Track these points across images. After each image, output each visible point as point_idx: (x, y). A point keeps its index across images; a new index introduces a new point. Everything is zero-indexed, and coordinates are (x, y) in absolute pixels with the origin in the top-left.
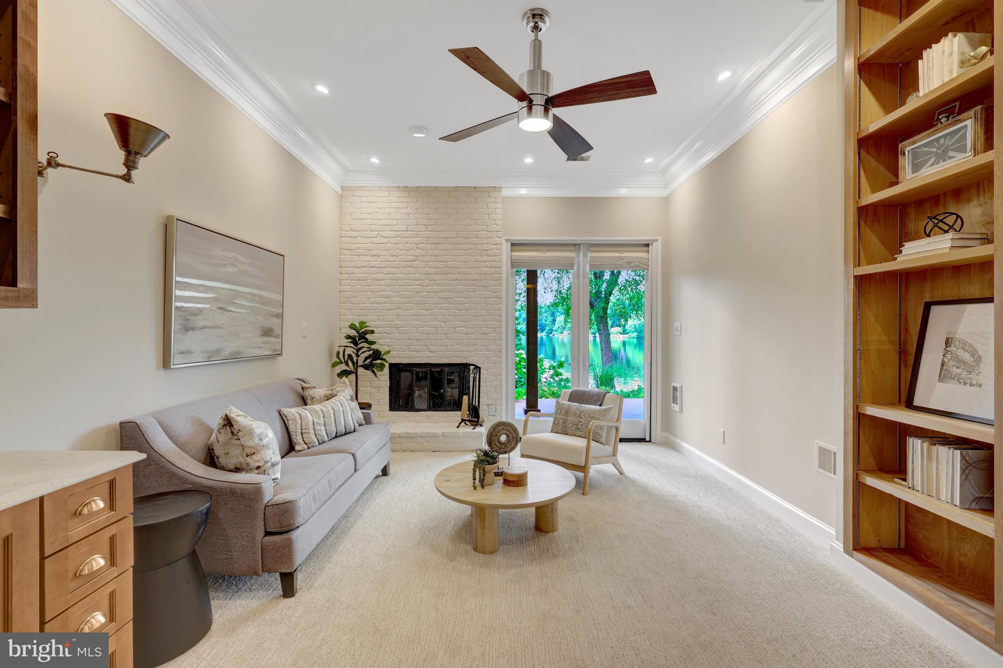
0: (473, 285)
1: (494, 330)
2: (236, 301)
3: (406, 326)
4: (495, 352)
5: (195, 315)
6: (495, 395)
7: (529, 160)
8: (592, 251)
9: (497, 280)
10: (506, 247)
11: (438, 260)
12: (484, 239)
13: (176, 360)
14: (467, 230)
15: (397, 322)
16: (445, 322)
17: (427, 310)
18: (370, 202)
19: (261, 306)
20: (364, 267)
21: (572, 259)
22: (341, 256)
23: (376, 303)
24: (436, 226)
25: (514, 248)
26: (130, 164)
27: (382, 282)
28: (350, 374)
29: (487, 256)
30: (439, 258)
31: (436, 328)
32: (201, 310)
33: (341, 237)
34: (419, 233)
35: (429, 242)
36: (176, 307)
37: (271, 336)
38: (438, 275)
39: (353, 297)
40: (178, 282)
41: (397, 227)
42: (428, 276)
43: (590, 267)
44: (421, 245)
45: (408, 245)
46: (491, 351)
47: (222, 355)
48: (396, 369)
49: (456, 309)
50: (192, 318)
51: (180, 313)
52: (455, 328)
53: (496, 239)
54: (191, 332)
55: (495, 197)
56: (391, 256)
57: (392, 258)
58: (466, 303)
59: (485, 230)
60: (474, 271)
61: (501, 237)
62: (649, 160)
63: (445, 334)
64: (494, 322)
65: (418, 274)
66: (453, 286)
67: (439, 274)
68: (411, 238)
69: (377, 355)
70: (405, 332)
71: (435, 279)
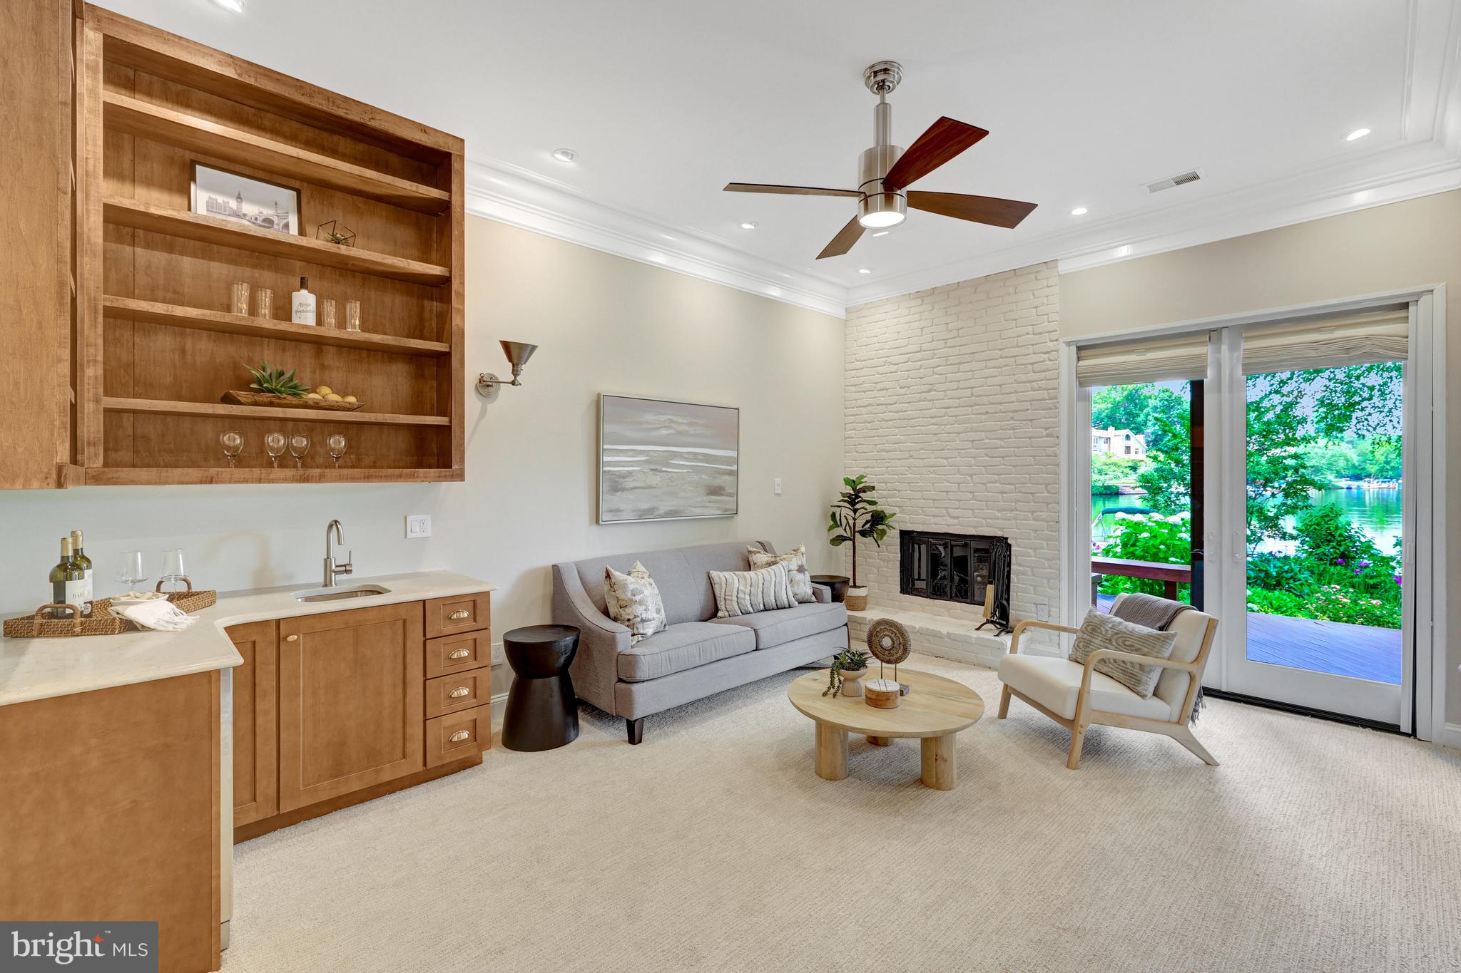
0: (1012, 418)
1: (1046, 487)
2: (673, 462)
3: (919, 481)
4: (1047, 522)
5: (624, 477)
6: (1047, 589)
7: (1080, 211)
8: (1248, 339)
9: (1050, 408)
10: (1067, 355)
11: (961, 387)
12: (1030, 346)
13: (604, 517)
14: (1003, 337)
15: (909, 476)
16: (971, 476)
17: (946, 458)
18: (876, 322)
19: (706, 465)
20: (871, 405)
21: (1203, 357)
22: (846, 394)
23: (884, 451)
24: (958, 339)
25: (1083, 353)
26: (515, 372)
27: (890, 423)
28: (844, 540)
29: (1034, 372)
30: (962, 384)
31: (959, 484)
32: (630, 473)
33: (846, 371)
34: (936, 352)
35: (949, 363)
36: (604, 472)
37: (722, 495)
38: (961, 408)
39: (859, 444)
40: (606, 449)
41: (910, 348)
42: (947, 410)
43: (1243, 370)
44: (939, 368)
45: (922, 370)
46: (1042, 521)
47: (656, 514)
48: (908, 538)
49: (987, 455)
50: (621, 480)
51: (608, 476)
52: (985, 484)
53: (1049, 344)
54: (620, 492)
55: (1047, 279)
56: (901, 388)
57: (902, 390)
58: (1002, 447)
59: (1031, 333)
60: (1013, 397)
61: (1057, 340)
62: (1358, 134)
63: (971, 492)
64: (1045, 475)
65: (935, 408)
66: (982, 422)
67: (963, 407)
68: (925, 360)
69: (878, 518)
70: (918, 489)
71: (957, 414)
